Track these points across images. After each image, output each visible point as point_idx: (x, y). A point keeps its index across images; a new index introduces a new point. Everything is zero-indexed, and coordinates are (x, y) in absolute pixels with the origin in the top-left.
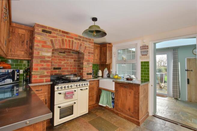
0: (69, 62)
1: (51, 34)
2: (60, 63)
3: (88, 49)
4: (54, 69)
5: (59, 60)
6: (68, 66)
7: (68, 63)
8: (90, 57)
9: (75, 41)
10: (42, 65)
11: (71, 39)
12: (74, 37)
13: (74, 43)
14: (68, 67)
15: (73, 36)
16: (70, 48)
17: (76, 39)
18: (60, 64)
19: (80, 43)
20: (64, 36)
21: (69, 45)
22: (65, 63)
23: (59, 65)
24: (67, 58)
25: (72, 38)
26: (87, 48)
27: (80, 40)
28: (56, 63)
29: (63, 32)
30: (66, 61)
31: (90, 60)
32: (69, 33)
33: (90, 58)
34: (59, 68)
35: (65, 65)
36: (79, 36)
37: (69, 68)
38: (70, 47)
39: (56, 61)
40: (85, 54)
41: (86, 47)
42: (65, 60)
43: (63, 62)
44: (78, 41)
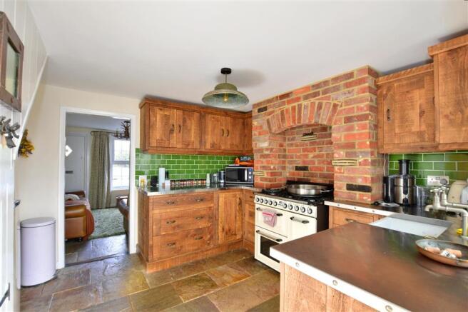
0: (324, 153)
1: (267, 111)
2: (306, 156)
3: (343, 108)
4: (297, 168)
5: (305, 150)
6: (323, 162)
7: (322, 156)
8: (355, 132)
9: (304, 103)
10: (262, 162)
11: (296, 104)
12: (301, 95)
13: (303, 109)
14: (322, 165)
15: (299, 95)
16: (295, 123)
17: (306, 98)
18: (305, 159)
19: (317, 102)
20: (284, 103)
21: (294, 117)
22: (314, 157)
23: (304, 162)
24: (319, 144)
25: (298, 99)
26: (339, 108)
27: (315, 95)
28: (299, 157)
29: (282, 97)
30: (317, 152)
31: (357, 142)
32: (291, 93)
33: (354, 135)
34: (305, 168)
35: (316, 160)
36: (313, 86)
37: (324, 168)
38: (294, 121)
39: (298, 154)
40: (333, 127)
41: (335, 106)
42: (314, 149)
43: (311, 155)
44: (313, 100)
